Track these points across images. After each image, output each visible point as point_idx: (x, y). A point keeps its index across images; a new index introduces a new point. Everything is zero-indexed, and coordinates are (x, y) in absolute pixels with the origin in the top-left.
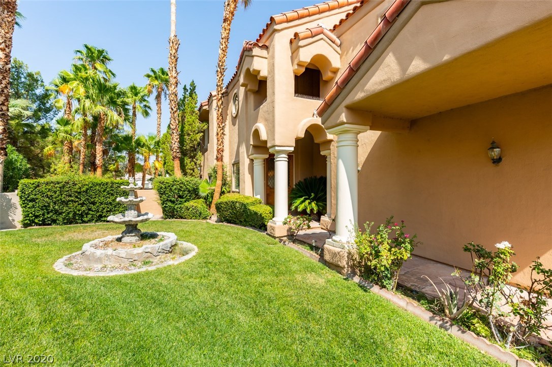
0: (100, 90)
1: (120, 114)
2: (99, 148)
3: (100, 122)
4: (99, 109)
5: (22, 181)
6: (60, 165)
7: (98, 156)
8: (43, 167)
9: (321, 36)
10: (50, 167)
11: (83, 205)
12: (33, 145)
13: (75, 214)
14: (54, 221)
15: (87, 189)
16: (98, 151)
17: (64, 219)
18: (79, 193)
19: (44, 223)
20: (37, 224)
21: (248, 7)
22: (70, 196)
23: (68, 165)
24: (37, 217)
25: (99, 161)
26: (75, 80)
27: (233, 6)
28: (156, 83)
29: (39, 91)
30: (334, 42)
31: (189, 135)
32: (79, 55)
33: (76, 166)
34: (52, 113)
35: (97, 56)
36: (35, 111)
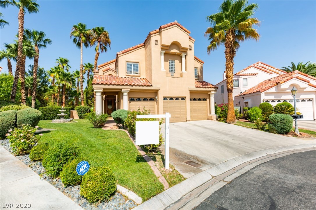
0: (64, 76)
1: (71, 83)
2: (64, 96)
3: (64, 87)
4: (64, 82)
5: (40, 108)
6: (50, 103)
7: (63, 99)
8: (44, 104)
9: (110, 70)
10: (47, 104)
11: (55, 114)
12: (41, 95)
13: (53, 117)
14: (47, 119)
15: (56, 110)
16: (63, 98)
17: (50, 118)
18: (54, 111)
19: (45, 119)
20: (43, 120)
21: (106, 51)
22: (52, 112)
23: (53, 103)
24: (43, 117)
25: (64, 101)
26: (55, 72)
27: (97, 55)
28: (87, 69)
29: (43, 75)
30: (114, 71)
31: (89, 92)
32: (58, 61)
33: (56, 103)
34: (48, 83)
35: (64, 62)
36: (42, 83)
